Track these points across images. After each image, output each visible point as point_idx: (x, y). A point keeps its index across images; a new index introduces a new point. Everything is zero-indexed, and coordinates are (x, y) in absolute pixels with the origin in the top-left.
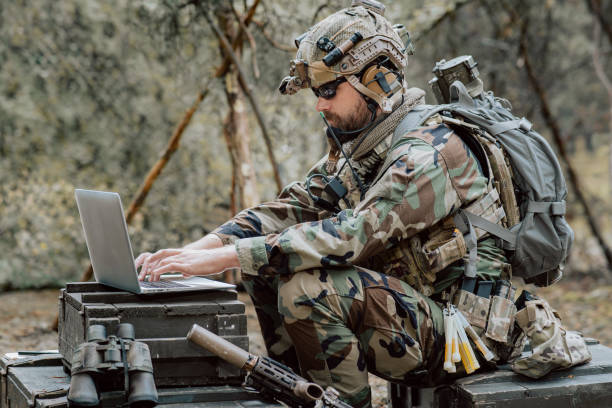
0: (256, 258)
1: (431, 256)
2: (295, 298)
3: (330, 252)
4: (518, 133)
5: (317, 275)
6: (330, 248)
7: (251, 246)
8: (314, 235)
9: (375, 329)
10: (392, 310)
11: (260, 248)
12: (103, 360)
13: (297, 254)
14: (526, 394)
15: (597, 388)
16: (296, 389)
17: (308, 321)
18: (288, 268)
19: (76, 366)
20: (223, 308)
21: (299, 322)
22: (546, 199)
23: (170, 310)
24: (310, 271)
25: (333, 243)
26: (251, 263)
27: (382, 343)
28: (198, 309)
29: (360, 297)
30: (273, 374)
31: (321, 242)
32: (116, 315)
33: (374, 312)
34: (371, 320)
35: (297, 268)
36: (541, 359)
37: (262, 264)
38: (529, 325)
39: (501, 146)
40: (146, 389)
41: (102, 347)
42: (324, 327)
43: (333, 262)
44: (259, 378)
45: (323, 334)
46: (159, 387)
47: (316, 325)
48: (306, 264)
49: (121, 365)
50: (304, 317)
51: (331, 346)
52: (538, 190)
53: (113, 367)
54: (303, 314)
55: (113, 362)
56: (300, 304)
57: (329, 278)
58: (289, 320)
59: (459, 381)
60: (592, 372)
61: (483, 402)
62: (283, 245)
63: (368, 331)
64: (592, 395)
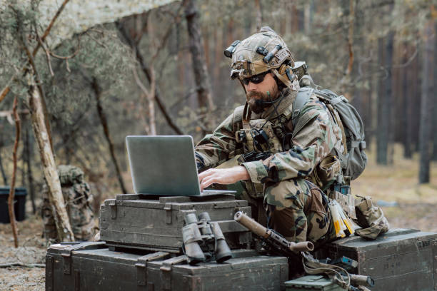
0: (259, 173)
1: (328, 171)
2: (284, 195)
3: (300, 169)
4: (343, 104)
5: (293, 182)
6: (301, 167)
7: (256, 167)
8: (289, 160)
9: (316, 212)
10: (321, 201)
11: (261, 168)
12: (202, 234)
13: (283, 170)
14: (379, 246)
15: (407, 242)
16: (291, 246)
17: (291, 208)
18: (278, 179)
19: (190, 237)
20: (239, 203)
21: (286, 209)
22: (358, 140)
23: (215, 205)
24: (289, 180)
25: (301, 163)
26: (256, 176)
27: (318, 220)
28: (228, 204)
29: (310, 194)
30: (278, 238)
31: (294, 163)
32: (192, 209)
33: (316, 203)
34: (315, 207)
35: (284, 178)
36: (378, 227)
37: (263, 177)
38: (368, 209)
39: (337, 111)
40: (225, 250)
41: (201, 226)
42: (298, 212)
43: (303, 174)
44: (271, 242)
45: (296, 215)
46: (231, 249)
47: (294, 210)
48: (289, 176)
49: (213, 236)
50: (289, 206)
51: (299, 222)
52: (356, 134)
53: (209, 237)
54: (289, 204)
55: (210, 234)
56: (288, 198)
57: (298, 184)
58: (278, 208)
59: (335, 242)
60: (392, 235)
61: (361, 252)
62: (278, 165)
63: (313, 214)
64: (405, 246)
